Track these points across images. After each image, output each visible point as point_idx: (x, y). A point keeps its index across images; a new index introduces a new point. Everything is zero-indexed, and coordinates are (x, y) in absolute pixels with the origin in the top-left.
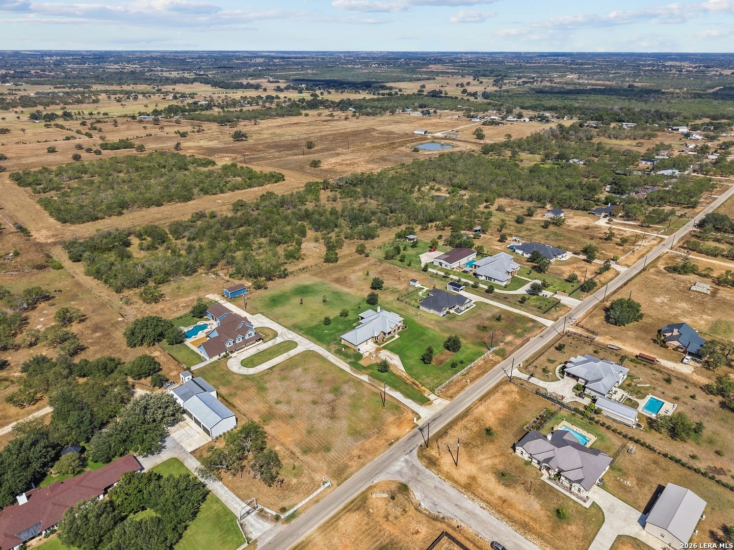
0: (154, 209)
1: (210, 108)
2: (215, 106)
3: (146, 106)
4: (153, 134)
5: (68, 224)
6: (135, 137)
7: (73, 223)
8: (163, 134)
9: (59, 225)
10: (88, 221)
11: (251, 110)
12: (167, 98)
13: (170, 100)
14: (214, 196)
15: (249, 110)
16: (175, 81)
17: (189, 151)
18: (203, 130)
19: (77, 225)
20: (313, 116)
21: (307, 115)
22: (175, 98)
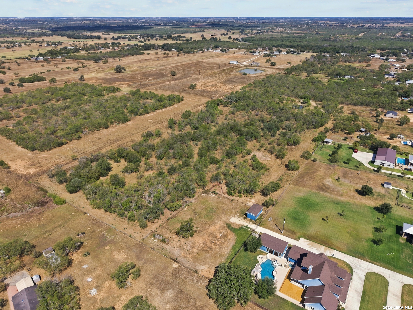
0: (104, 131)
1: (78, 51)
2: (80, 49)
3: (31, 51)
4: (52, 70)
5: (37, 151)
6: (39, 72)
7: (42, 150)
8: (59, 70)
9: (30, 154)
10: (55, 148)
11: (109, 52)
12: (43, 45)
13: (45, 47)
14: (142, 116)
15: (107, 52)
16: (40, 35)
17: (91, 81)
18: (86, 66)
19: (46, 152)
20: (153, 54)
21: (148, 54)
22: (49, 45)
